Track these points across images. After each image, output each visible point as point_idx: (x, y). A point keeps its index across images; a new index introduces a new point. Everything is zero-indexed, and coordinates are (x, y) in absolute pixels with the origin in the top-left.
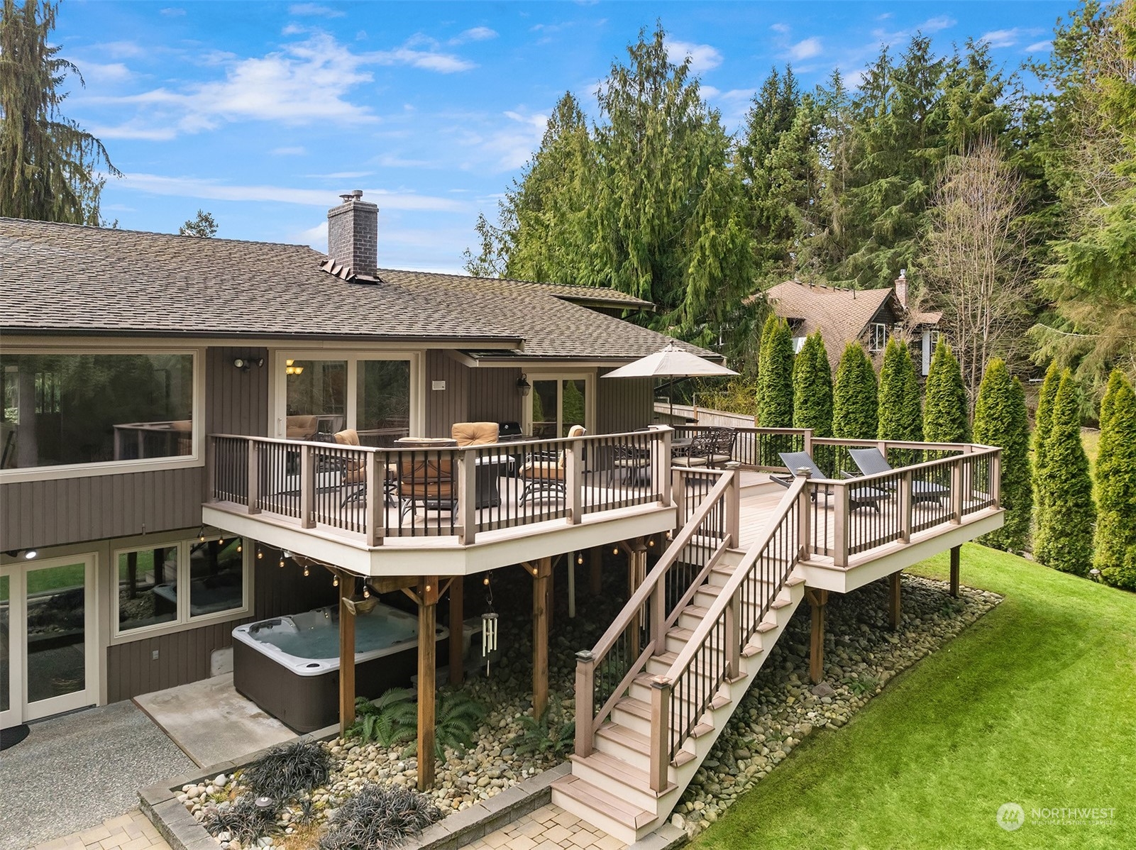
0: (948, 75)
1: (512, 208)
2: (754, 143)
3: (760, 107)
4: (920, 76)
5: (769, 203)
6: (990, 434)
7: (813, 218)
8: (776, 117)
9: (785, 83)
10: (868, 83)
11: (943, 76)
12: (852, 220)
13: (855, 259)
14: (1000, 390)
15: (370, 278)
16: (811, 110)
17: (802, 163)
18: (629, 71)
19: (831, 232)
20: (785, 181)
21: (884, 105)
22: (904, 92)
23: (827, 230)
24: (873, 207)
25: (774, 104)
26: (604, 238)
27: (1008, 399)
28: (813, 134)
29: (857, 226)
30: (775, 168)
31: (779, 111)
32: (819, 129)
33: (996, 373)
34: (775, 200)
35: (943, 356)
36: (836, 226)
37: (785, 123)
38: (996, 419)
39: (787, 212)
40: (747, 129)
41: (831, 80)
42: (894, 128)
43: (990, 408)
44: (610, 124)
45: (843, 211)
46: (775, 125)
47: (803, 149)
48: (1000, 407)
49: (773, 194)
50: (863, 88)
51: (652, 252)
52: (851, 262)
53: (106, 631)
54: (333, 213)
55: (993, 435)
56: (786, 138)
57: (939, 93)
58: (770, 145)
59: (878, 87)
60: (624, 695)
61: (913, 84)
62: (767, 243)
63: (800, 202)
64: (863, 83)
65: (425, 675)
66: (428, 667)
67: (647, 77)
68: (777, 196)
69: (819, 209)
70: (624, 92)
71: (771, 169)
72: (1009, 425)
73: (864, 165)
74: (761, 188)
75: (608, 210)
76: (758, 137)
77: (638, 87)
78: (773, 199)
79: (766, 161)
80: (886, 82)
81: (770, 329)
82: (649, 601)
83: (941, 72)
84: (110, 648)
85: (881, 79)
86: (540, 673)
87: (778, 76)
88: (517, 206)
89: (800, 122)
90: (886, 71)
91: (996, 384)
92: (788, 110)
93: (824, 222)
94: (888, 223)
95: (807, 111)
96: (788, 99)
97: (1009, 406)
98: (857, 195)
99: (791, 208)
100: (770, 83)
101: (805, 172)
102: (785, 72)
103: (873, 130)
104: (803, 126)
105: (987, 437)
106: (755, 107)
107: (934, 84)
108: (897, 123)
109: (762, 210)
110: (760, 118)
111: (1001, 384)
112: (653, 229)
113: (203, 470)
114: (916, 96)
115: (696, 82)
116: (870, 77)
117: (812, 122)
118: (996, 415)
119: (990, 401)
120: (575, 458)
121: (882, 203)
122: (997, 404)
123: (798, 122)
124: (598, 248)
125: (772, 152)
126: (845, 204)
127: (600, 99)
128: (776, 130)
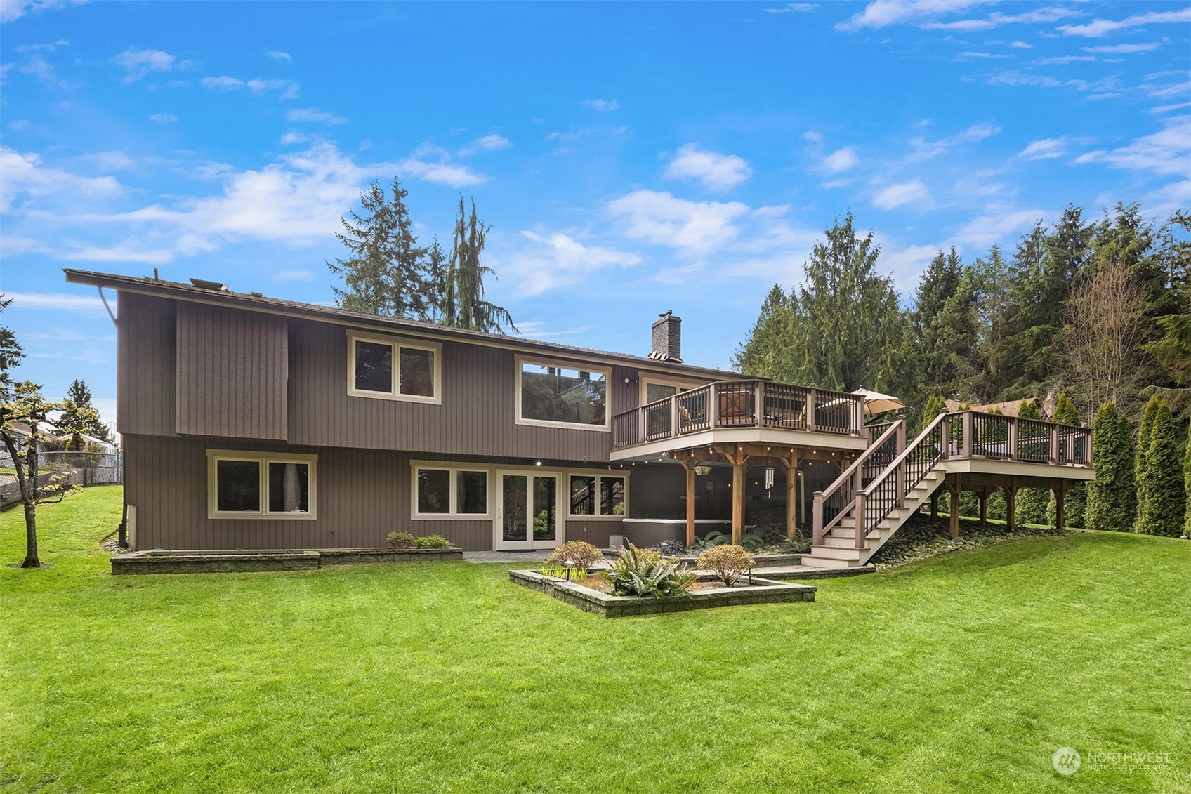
0: (1098, 236)
1: (739, 363)
2: (922, 310)
3: (928, 281)
4: (1071, 240)
5: (934, 353)
6: (1101, 454)
7: (972, 364)
8: (942, 287)
9: (950, 261)
10: (1022, 252)
11: (1095, 237)
12: (1007, 362)
13: (1008, 392)
14: (1109, 422)
15: (678, 360)
16: (972, 278)
17: (963, 320)
18: (827, 248)
19: (988, 373)
20: (949, 335)
21: (1038, 267)
22: (1056, 254)
23: (984, 371)
24: (1025, 350)
25: (940, 278)
26: (810, 362)
27: (1116, 430)
28: (974, 299)
29: (1011, 367)
30: (940, 327)
31: (944, 283)
32: (979, 294)
33: (1106, 411)
34: (940, 352)
35: (1064, 406)
36: (992, 367)
37: (949, 291)
38: (1105, 444)
39: (950, 360)
40: (917, 300)
41: (990, 254)
42: (1046, 285)
43: (1101, 436)
44: (812, 286)
45: (998, 355)
46: (941, 293)
47: (965, 310)
48: (1109, 435)
49: (938, 347)
50: (1018, 256)
51: (844, 371)
52: (1005, 395)
53: (565, 514)
54: (655, 325)
55: (1103, 455)
56: (950, 303)
57: (1087, 254)
58: (936, 310)
59: (1033, 254)
60: (836, 525)
61: (1065, 247)
62: (933, 385)
63: (962, 352)
64: (1018, 252)
65: (737, 499)
66: (738, 495)
67: (840, 251)
68: (941, 348)
69: (977, 356)
70: (822, 263)
71: (936, 328)
72: (1117, 447)
73: (1018, 317)
74: (928, 343)
75: (813, 342)
76: (926, 304)
77: (833, 259)
78: (938, 351)
79: (933, 321)
80: (1040, 249)
81: (931, 406)
82: (852, 477)
83: (1091, 235)
84: (566, 521)
85: (1035, 248)
86: (792, 517)
87: (944, 256)
88: (742, 361)
89: (962, 289)
90: (1040, 240)
91: (1106, 419)
92: (952, 281)
93: (982, 366)
94: (1039, 362)
95: (968, 280)
96: (952, 272)
97: (1117, 433)
98: (1011, 342)
99: (954, 357)
100: (936, 262)
101: (966, 327)
102: (950, 252)
103: (1027, 288)
104: (965, 292)
105: (1098, 457)
106: (924, 282)
107: (1085, 246)
108: (1048, 281)
109: (929, 361)
110: (928, 289)
111: (1110, 418)
112: (845, 353)
113: (611, 434)
114: (1067, 257)
115: (877, 250)
116: (1025, 247)
117: (972, 288)
118: (1106, 441)
119: (1101, 431)
120: (812, 398)
121: (1034, 346)
122: (1107, 433)
123: (960, 289)
124: (806, 368)
125: (938, 314)
126: (1001, 350)
127: (806, 269)
128: (941, 298)
